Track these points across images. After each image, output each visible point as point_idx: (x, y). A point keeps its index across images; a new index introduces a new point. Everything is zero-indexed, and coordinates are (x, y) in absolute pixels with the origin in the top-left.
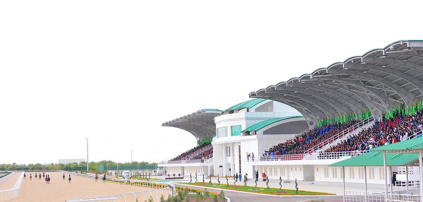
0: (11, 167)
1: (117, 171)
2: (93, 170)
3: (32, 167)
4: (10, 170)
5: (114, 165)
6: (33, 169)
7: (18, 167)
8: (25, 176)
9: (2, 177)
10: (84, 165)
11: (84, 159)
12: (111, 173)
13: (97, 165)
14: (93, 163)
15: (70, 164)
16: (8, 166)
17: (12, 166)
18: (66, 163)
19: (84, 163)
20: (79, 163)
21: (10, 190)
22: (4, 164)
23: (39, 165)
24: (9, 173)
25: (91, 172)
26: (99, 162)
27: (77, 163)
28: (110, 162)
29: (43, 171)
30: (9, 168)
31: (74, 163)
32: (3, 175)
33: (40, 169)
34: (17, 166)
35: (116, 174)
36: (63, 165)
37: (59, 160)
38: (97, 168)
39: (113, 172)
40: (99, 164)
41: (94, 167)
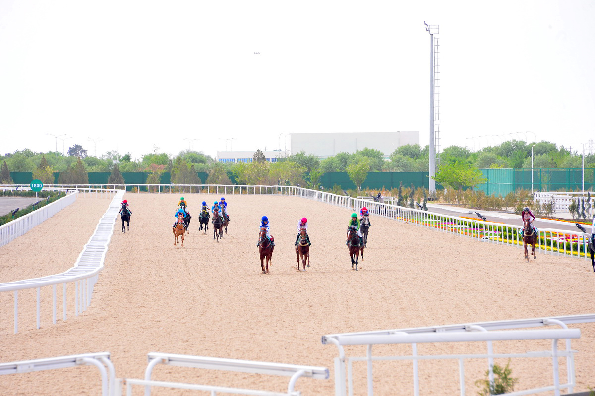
0: (61, 167)
1: (581, 195)
2: (460, 187)
3: (161, 170)
4: (58, 178)
5: (563, 164)
6: (166, 178)
7: (94, 169)
8: (126, 216)
9: (16, 214)
10: (415, 165)
11: (417, 134)
12: (550, 207)
13: (476, 166)
14: (457, 156)
15: (344, 159)
16: (44, 161)
17: (68, 161)
18: (324, 153)
19: (412, 152)
20: (388, 151)
21: (55, 278)
22: (28, 153)
23: (197, 158)
24: (50, 197)
25: (448, 199)
26: (489, 150)
27: (376, 155)
28: (545, 149)
29: (214, 191)
30: (50, 170)
31: (367, 153)
32: (23, 203)
33: (203, 177)
34: (93, 162)
35: (573, 208)
36: (309, 163)
37: (294, 138)
38: (480, 176)
39: (562, 200)
40: (488, 158)
41: (463, 174)
